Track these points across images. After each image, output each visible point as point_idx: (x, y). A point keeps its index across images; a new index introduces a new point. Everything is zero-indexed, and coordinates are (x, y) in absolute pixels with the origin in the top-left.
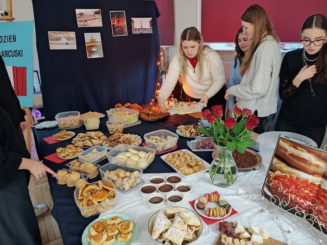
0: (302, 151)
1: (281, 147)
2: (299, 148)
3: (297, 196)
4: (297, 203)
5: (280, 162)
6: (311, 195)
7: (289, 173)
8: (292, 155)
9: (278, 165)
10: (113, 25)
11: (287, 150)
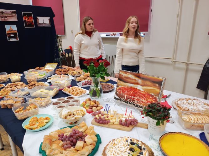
0: (129, 74)
1: (120, 75)
2: (127, 73)
3: (128, 95)
4: (129, 98)
5: (120, 81)
6: (134, 93)
7: (124, 85)
8: (125, 77)
9: (120, 83)
10: (25, 21)
11: (122, 75)
